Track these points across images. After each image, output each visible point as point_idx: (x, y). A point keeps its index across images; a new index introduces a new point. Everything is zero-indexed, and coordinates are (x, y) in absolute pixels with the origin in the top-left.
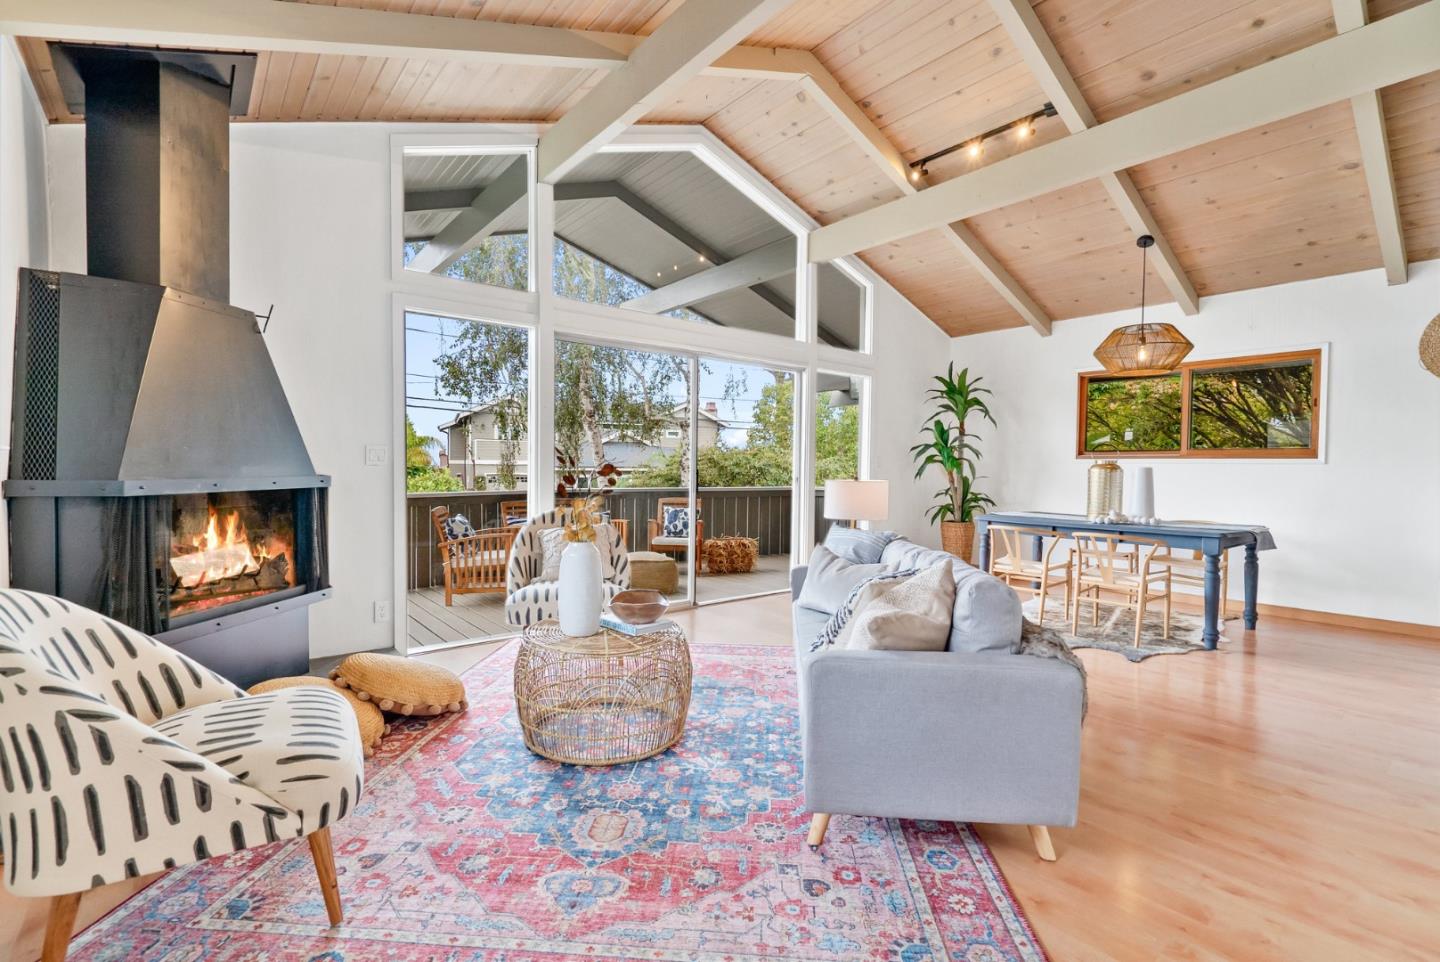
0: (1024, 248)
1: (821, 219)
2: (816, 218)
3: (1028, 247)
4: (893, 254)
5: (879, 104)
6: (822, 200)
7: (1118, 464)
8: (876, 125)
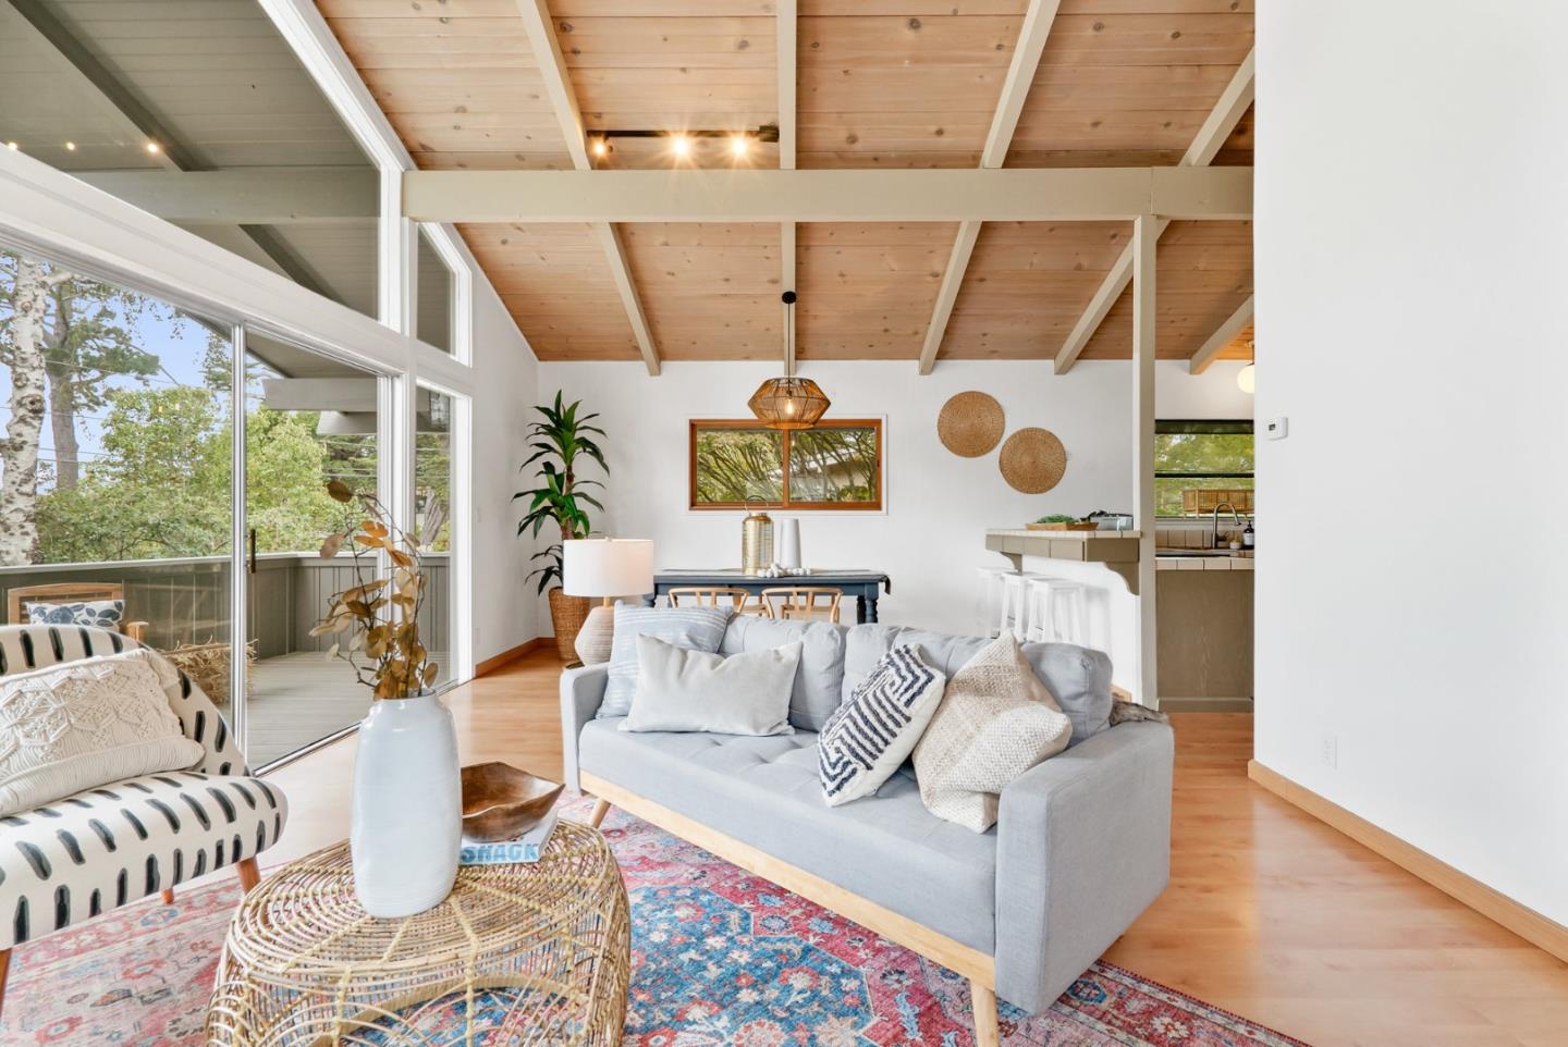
0: (669, 274)
1: (420, 157)
2: (412, 153)
3: (673, 274)
4: (510, 240)
5: (581, 34)
6: (434, 131)
7: (768, 516)
8: (566, 61)
